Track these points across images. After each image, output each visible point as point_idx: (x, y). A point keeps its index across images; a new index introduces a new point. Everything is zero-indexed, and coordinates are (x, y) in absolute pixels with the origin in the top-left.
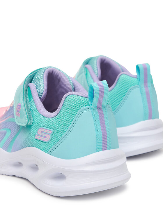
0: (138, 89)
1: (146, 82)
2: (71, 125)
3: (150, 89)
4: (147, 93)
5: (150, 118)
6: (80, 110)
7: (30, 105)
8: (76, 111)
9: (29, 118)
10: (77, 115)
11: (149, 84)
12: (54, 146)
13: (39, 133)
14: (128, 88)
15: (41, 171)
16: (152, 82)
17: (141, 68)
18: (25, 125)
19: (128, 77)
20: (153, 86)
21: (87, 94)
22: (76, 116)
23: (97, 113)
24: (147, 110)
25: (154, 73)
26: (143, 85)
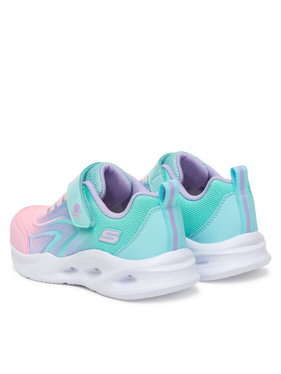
0: (234, 197)
1: (242, 188)
2: (142, 226)
3: (247, 196)
4: (245, 201)
5: (248, 231)
6: (151, 210)
7: (89, 205)
8: (147, 211)
9: (92, 219)
10: (147, 215)
11: (246, 190)
12: (122, 247)
13: (104, 234)
14: (222, 196)
15: (105, 275)
16: (249, 188)
17: (237, 171)
18: (87, 227)
19: (222, 183)
20: (250, 192)
21: (157, 194)
22: (146, 217)
23: (167, 213)
24: (245, 221)
25: (252, 178)
26: (239, 192)
